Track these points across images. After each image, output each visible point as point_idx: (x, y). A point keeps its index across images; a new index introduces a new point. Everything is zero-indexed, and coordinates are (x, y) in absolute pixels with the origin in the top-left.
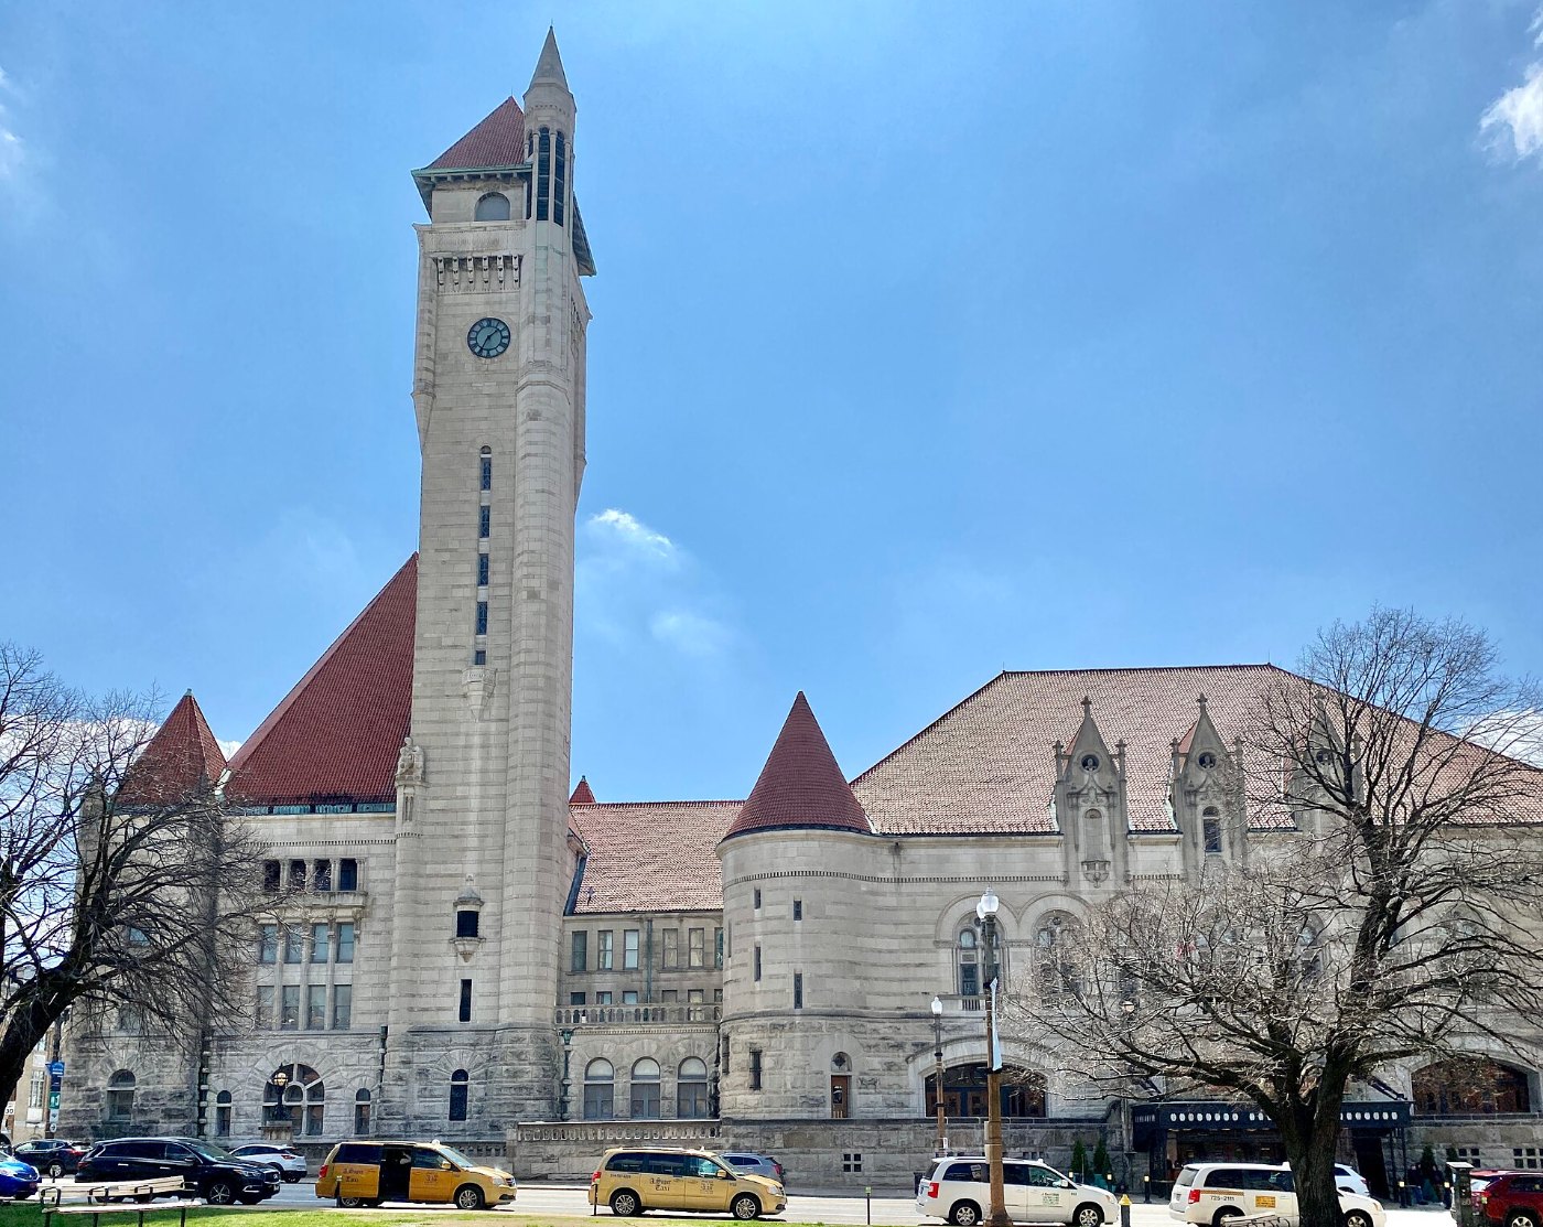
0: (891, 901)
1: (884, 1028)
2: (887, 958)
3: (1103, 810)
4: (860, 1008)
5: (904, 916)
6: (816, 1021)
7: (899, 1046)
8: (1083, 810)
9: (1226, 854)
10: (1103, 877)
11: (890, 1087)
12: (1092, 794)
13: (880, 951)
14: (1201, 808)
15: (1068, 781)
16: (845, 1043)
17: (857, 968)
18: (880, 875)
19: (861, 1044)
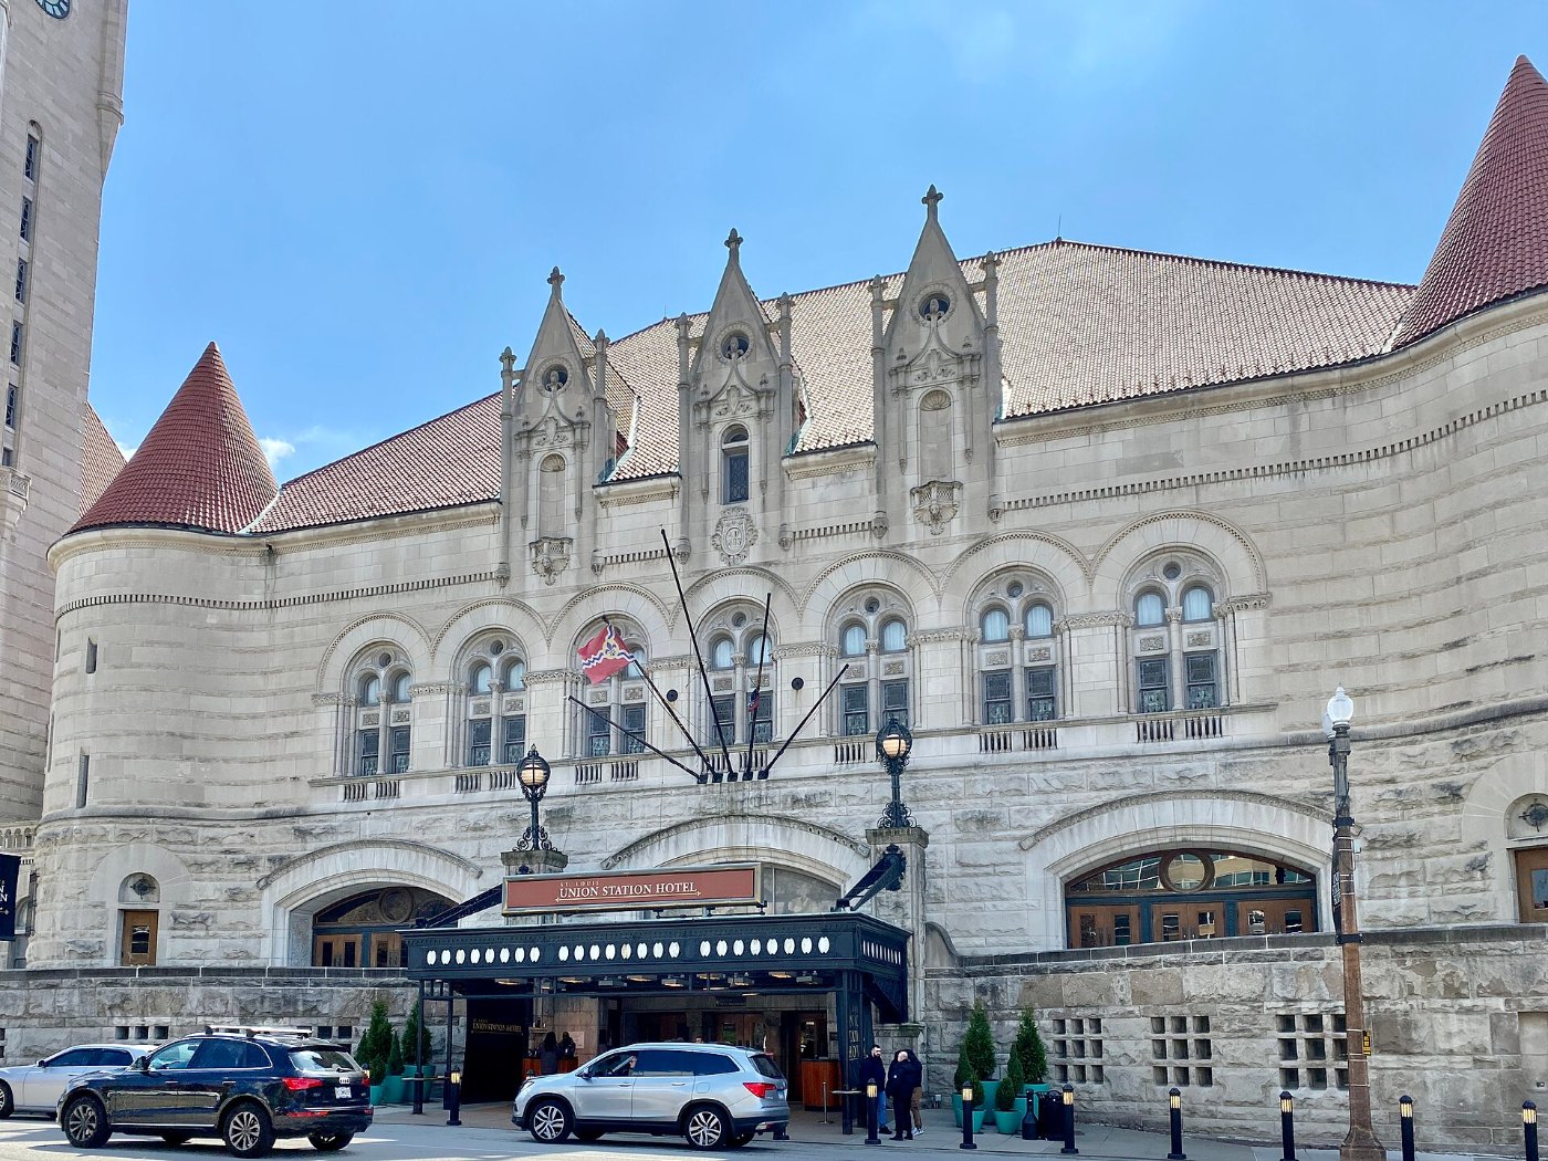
0: (260, 638)
1: (231, 837)
2: (249, 728)
3: (568, 453)
4: (186, 805)
5: (277, 660)
6: (97, 827)
7: (250, 863)
8: (537, 458)
9: (753, 504)
10: (560, 566)
11: (233, 926)
12: (551, 429)
13: (236, 718)
14: (718, 430)
15: (518, 412)
16: (147, 858)
17: (187, 744)
18: (243, 598)
19: (184, 862)
